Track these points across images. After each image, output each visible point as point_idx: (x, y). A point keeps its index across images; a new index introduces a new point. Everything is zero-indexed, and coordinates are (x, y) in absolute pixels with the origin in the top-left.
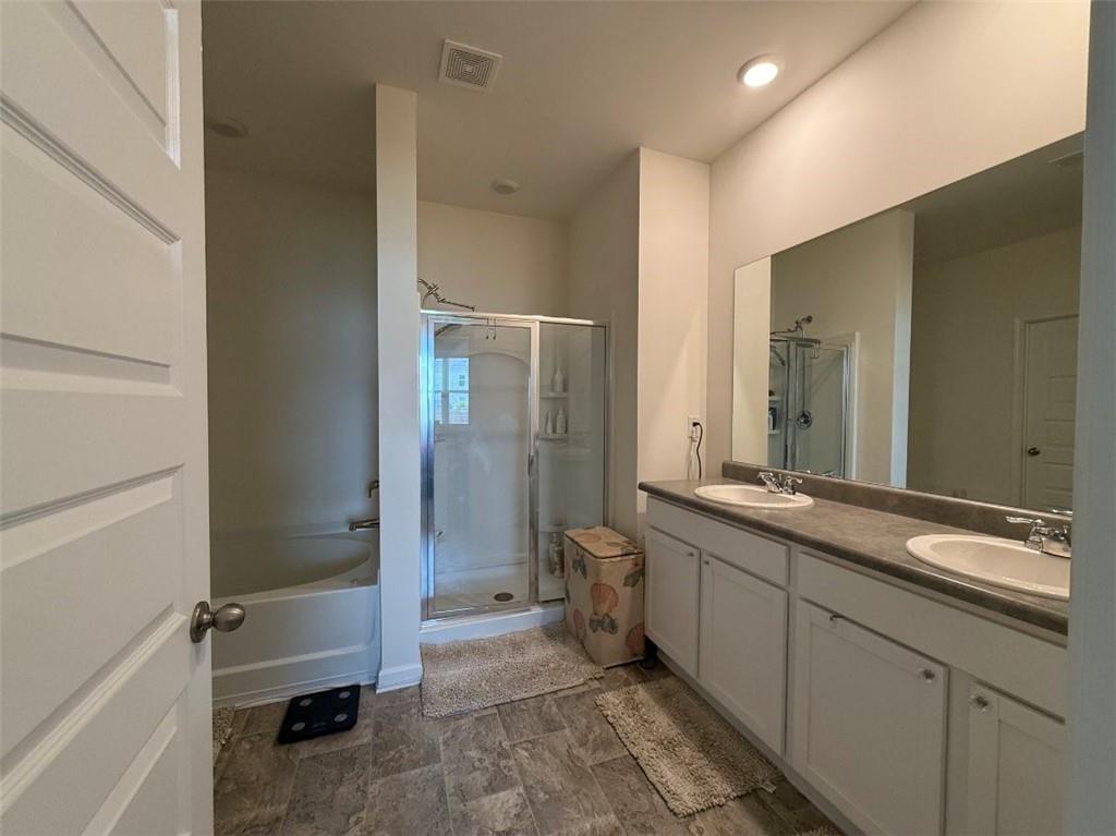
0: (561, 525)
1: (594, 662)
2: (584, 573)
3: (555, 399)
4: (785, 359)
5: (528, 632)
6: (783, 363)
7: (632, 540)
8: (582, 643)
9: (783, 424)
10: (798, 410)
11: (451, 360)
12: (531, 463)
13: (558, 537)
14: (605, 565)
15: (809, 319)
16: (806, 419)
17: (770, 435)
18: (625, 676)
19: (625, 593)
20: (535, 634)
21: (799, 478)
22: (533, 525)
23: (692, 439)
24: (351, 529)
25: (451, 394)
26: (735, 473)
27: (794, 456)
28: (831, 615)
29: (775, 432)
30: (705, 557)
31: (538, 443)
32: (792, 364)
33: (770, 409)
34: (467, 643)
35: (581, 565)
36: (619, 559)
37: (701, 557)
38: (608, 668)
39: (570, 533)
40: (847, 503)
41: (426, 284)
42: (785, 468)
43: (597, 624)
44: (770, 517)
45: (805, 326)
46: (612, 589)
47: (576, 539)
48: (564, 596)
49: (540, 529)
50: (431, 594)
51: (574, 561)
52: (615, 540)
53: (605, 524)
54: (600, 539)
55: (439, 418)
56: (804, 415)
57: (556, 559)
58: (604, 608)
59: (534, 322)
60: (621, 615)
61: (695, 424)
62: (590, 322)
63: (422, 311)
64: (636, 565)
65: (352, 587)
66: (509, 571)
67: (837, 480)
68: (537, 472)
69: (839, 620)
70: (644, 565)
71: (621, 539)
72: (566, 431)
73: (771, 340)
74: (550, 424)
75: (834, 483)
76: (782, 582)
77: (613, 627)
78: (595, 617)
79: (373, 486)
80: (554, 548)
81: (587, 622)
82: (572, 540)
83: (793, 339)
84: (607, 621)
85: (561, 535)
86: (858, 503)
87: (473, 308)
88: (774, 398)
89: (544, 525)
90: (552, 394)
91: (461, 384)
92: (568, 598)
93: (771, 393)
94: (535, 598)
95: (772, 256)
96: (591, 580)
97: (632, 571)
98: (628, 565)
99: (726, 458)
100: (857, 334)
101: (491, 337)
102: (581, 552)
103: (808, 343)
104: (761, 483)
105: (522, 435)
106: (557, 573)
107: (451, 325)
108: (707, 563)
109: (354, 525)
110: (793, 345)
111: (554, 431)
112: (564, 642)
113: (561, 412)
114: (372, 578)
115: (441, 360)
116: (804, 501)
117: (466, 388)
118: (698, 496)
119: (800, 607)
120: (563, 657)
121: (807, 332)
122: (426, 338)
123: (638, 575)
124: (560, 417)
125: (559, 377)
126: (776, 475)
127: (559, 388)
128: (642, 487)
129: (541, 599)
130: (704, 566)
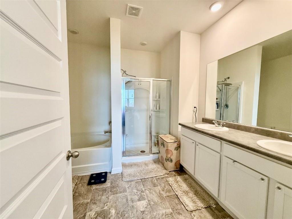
0: (158, 134)
1: (166, 170)
2: (164, 146)
3: (157, 100)
4: (221, 89)
5: (149, 161)
6: (220, 91)
7: (177, 138)
8: (163, 164)
9: (220, 107)
10: (225, 103)
11: (129, 90)
12: (150, 117)
13: (157, 137)
14: (169, 145)
15: (229, 78)
16: (227, 106)
17: (216, 111)
18: (175, 174)
19: (175, 152)
20: (151, 162)
21: (224, 122)
22: (151, 133)
23: (194, 112)
24: (105, 133)
25: (129, 99)
26: (206, 121)
27: (223, 116)
28: (233, 161)
29: (217, 110)
30: (197, 144)
31: (152, 112)
32: (223, 91)
33: (216, 103)
34: (133, 163)
35: (163, 144)
36: (173, 143)
37: (196, 144)
38: (170, 171)
39: (160, 136)
40: (239, 130)
41: (123, 70)
42: (220, 120)
43: (167, 160)
44: (216, 133)
45: (227, 80)
46: (171, 151)
47: (162, 137)
48: (158, 152)
49: (152, 135)
50: (125, 150)
51: (161, 143)
52: (172, 138)
53: (170, 134)
54: (168, 138)
55: (127, 105)
56: (226, 105)
57: (156, 142)
58: (169, 156)
59: (151, 80)
60: (174, 158)
61: (195, 107)
62: (166, 80)
63: (122, 78)
64: (178, 145)
65: (105, 148)
66: (144, 145)
67: (236, 123)
68: (152, 119)
69: (236, 162)
70: (180, 145)
71: (174, 138)
72: (159, 109)
73: (217, 84)
74: (155, 107)
75: (235, 125)
76: (219, 151)
77: (171, 161)
78: (166, 158)
79: (110, 122)
80: (156, 140)
81: (165, 159)
82: (161, 138)
83: (224, 84)
84: (170, 159)
85: (158, 136)
86: (242, 130)
87: (135, 77)
88: (217, 100)
89: (153, 134)
90: (156, 99)
91: (132, 96)
92: (160, 153)
93: (217, 99)
94: (151, 152)
95: (218, 60)
96: (165, 148)
97: (177, 146)
98: (175, 145)
99: (204, 117)
100: (243, 82)
101: (140, 84)
102: (163, 141)
103: (228, 85)
104: (214, 124)
105: (148, 110)
106: (157, 146)
107: (130, 81)
108: (198, 145)
109: (106, 132)
110: (224, 85)
111: (156, 109)
112: (158, 164)
113: (158, 104)
114: (110, 146)
115: (127, 90)
116: (226, 129)
117: (133, 97)
118: (195, 127)
119: (224, 158)
120: (158, 168)
121: (228, 81)
122: (123, 85)
123: (178, 147)
124: (158, 105)
125: (158, 95)
126: (218, 122)
127: (158, 97)
128: (180, 124)
129: (152, 153)
130: (197, 146)
